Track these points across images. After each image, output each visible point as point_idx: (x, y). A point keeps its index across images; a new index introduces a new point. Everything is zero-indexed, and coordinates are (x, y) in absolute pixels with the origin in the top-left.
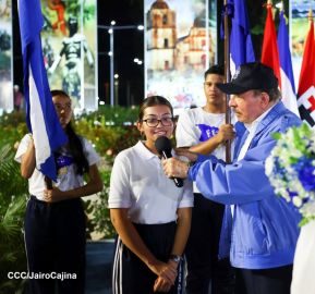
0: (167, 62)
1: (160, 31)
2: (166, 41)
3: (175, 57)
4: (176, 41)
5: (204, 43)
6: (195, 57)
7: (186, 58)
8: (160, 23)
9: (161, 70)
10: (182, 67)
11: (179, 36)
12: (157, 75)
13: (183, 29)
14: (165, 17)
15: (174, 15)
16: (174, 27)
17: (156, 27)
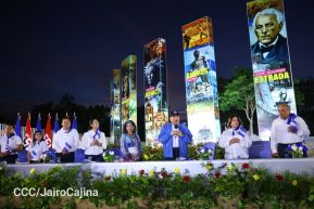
1: (149, 115)
3: (153, 124)
4: (153, 118)
7: (156, 124)
8: (149, 112)
9: (150, 130)
10: (155, 128)
11: (154, 116)
14: (150, 109)
15: (153, 108)
16: (153, 113)
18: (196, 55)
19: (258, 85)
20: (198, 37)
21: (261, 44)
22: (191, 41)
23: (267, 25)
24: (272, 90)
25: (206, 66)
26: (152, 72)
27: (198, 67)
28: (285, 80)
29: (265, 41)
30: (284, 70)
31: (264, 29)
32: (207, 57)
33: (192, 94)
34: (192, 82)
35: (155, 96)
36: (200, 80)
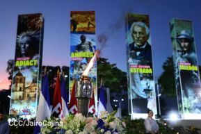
0: (20, 97)
1: (18, 84)
2: (20, 88)
3: (24, 94)
4: (25, 88)
5: (36, 89)
6: (32, 94)
7: (28, 95)
8: (19, 81)
9: (17, 100)
10: (26, 99)
11: (26, 86)
12: (15, 102)
13: (28, 83)
14: (21, 79)
15: (24, 78)
16: (24, 83)
17: (17, 83)
18: (83, 39)
19: (133, 74)
20: (85, 25)
21: (135, 45)
22: (78, 26)
23: (140, 33)
24: (141, 79)
25: (92, 51)
26: (28, 42)
27: (84, 50)
28: (150, 74)
29: (138, 44)
30: (149, 67)
31: (138, 35)
32: (93, 44)
33: (76, 72)
34: (76, 62)
35: (29, 67)
36: (84, 61)
